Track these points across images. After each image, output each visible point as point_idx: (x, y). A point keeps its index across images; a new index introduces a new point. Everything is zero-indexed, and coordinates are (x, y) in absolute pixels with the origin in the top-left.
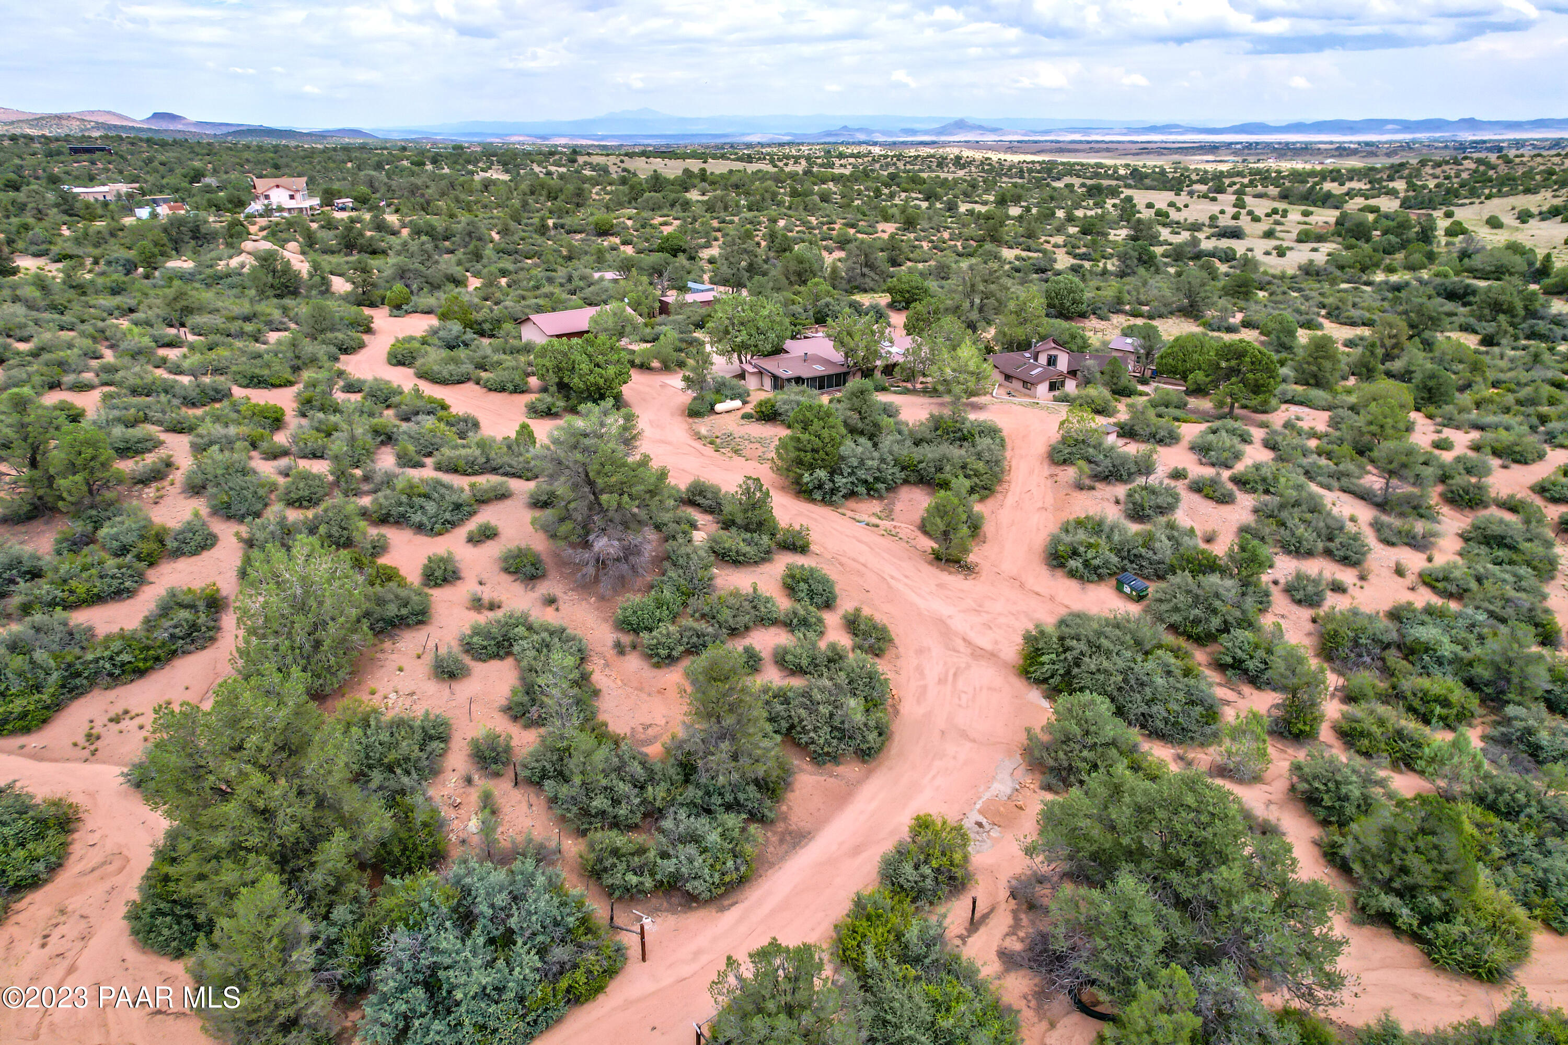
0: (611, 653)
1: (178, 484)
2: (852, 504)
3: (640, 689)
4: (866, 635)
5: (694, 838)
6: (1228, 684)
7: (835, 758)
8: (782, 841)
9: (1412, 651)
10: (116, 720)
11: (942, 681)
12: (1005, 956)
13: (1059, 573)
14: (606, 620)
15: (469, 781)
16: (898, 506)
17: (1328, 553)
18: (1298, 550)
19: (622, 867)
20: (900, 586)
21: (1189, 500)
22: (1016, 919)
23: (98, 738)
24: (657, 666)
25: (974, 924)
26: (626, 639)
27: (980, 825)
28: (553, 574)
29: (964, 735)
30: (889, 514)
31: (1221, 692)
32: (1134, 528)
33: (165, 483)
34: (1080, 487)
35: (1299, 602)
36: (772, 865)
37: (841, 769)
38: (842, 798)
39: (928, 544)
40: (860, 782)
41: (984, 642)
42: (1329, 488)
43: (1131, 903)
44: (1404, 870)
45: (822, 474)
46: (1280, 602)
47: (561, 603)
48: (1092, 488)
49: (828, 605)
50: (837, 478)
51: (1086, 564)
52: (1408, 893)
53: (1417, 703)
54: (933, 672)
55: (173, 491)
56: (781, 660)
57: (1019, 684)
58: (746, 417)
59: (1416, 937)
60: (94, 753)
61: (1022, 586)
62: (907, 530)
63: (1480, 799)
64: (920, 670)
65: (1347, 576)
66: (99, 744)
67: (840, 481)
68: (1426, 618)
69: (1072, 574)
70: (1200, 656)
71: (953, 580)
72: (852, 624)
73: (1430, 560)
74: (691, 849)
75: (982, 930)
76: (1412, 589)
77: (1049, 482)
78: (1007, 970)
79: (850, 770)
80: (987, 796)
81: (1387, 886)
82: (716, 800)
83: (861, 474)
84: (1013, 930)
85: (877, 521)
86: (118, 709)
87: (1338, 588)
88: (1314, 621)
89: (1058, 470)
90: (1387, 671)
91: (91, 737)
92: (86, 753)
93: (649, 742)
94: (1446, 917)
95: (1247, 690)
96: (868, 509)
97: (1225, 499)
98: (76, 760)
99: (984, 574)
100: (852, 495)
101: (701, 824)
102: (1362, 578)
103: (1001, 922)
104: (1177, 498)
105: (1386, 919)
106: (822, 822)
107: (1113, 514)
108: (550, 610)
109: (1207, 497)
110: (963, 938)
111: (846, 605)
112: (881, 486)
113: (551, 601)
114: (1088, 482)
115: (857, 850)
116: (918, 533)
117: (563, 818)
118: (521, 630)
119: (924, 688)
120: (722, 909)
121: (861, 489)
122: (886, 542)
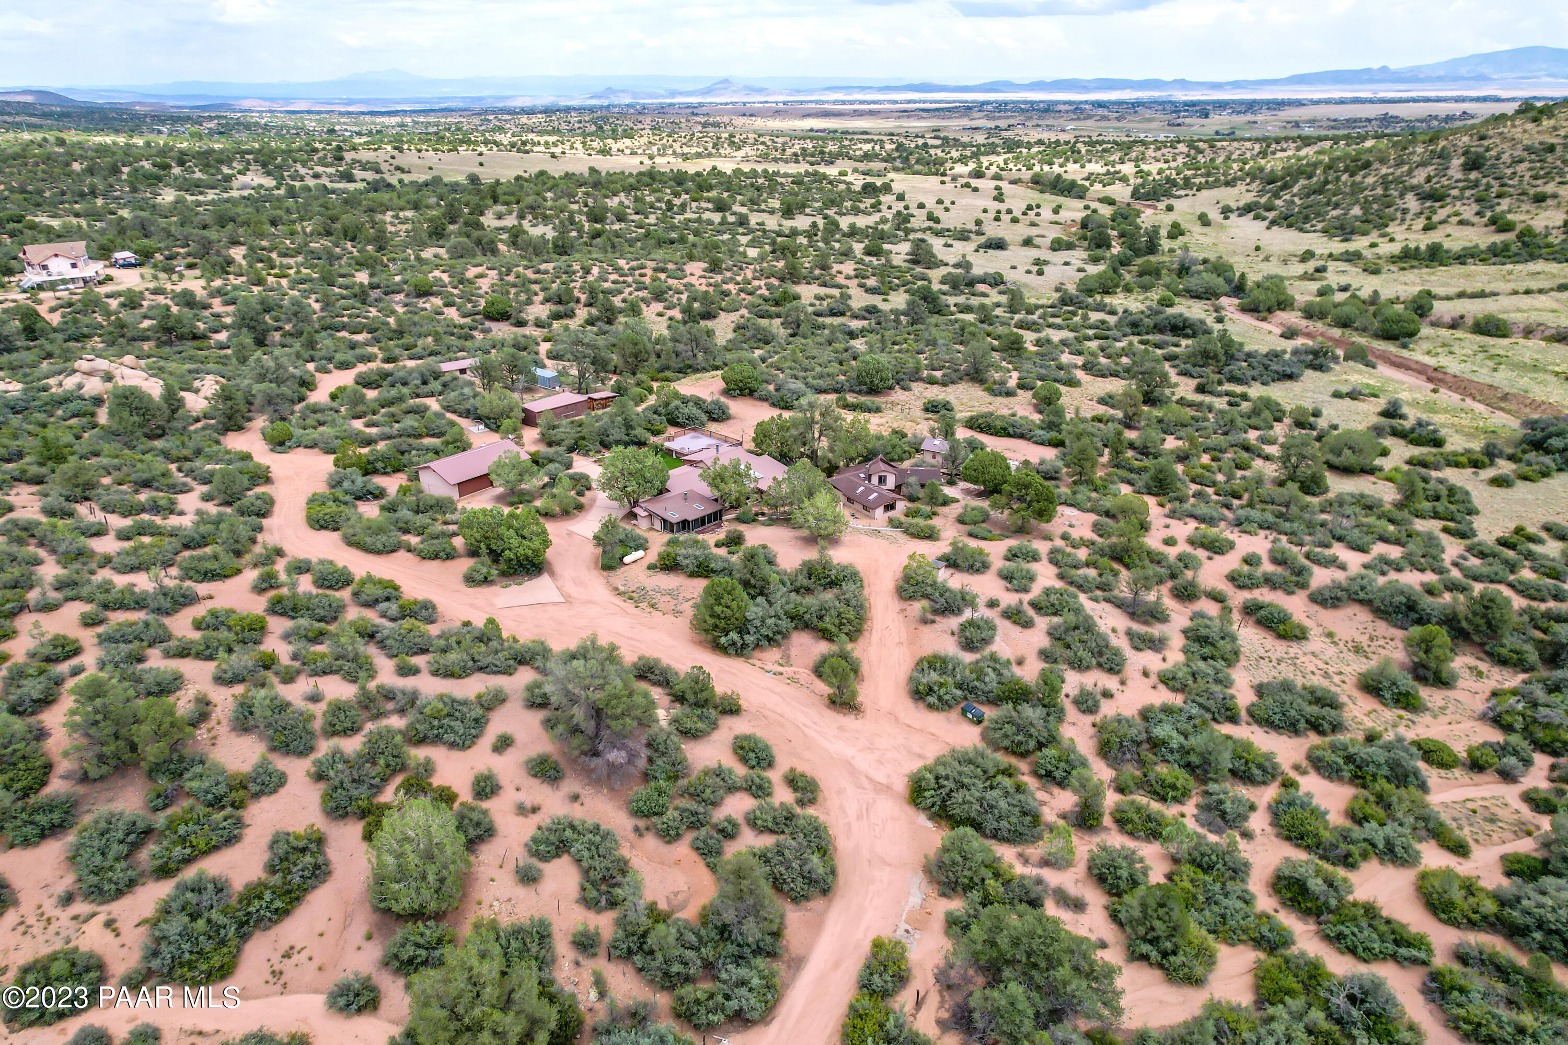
0: (632, 836)
1: (225, 722)
2: (757, 654)
3: (662, 863)
4: (804, 789)
5: (743, 983)
6: (1043, 788)
7: (806, 898)
8: (789, 967)
9: (1155, 746)
10: (287, 956)
11: (859, 817)
12: (940, 1023)
13: (921, 705)
14: (620, 808)
15: (577, 964)
16: (794, 651)
17: (1100, 665)
18: (1079, 666)
19: (703, 1011)
20: (811, 733)
21: (1004, 626)
22: (942, 996)
23: (281, 973)
24: (669, 842)
25: (919, 1004)
26: (642, 823)
27: (907, 931)
28: (569, 772)
29: (884, 862)
30: (787, 660)
31: (1041, 795)
32: (968, 658)
33: (213, 723)
34: (925, 621)
35: (1084, 712)
36: (788, 986)
37: (811, 904)
38: (817, 926)
39: (824, 688)
40: (826, 910)
41: (880, 777)
42: (1096, 600)
43: (1015, 998)
44: (1153, 929)
45: (734, 635)
46: (1072, 713)
47: (582, 798)
48: (933, 622)
49: (770, 765)
50: (746, 637)
51: (940, 698)
52: (1155, 941)
53: (1159, 789)
54: (852, 808)
55: (223, 730)
56: (752, 822)
57: (910, 810)
58: (651, 567)
59: (1161, 966)
60: (285, 985)
61: (897, 719)
62: (806, 675)
63: (1193, 862)
64: (842, 808)
65: (1110, 682)
66: (284, 979)
67: (749, 639)
68: (1162, 716)
69: (930, 707)
70: (1023, 766)
71: (848, 721)
72: (793, 781)
73: (1164, 660)
74: (743, 991)
75: (924, 1008)
76: (1154, 687)
77: (901, 617)
78: (943, 1032)
79: (817, 904)
80: (907, 908)
81: (1145, 940)
82: (747, 950)
83: (764, 631)
84: (941, 1006)
85: (780, 669)
86: (284, 947)
87: (1107, 695)
88: (1094, 725)
89: (905, 605)
90: (1142, 763)
91: (277, 974)
92: (278, 987)
93: (683, 907)
94: (1174, 953)
95: (1056, 791)
96: (772, 656)
97: (1027, 624)
98: (274, 994)
99: (868, 712)
100: (757, 646)
101: (743, 972)
102: (1123, 683)
103: (933, 1000)
104: (993, 628)
105: (1144, 958)
106: (810, 947)
107: (949, 647)
108: (576, 805)
109: (1015, 622)
110: (914, 1016)
111: (783, 764)
112: (779, 637)
113: (575, 798)
114: (930, 616)
115: (837, 965)
116: (813, 677)
117: (652, 982)
118: (568, 833)
119: (849, 824)
120: (767, 1024)
121: (764, 643)
122: (791, 690)
